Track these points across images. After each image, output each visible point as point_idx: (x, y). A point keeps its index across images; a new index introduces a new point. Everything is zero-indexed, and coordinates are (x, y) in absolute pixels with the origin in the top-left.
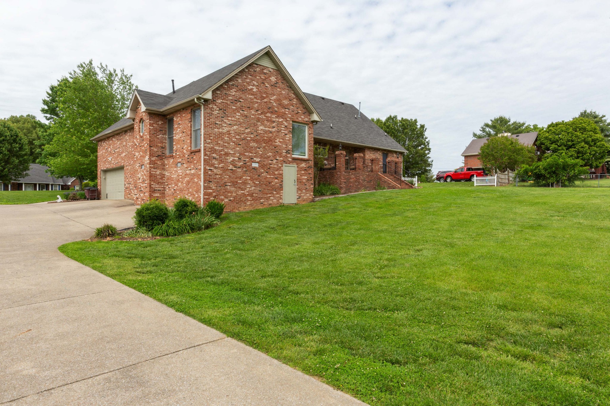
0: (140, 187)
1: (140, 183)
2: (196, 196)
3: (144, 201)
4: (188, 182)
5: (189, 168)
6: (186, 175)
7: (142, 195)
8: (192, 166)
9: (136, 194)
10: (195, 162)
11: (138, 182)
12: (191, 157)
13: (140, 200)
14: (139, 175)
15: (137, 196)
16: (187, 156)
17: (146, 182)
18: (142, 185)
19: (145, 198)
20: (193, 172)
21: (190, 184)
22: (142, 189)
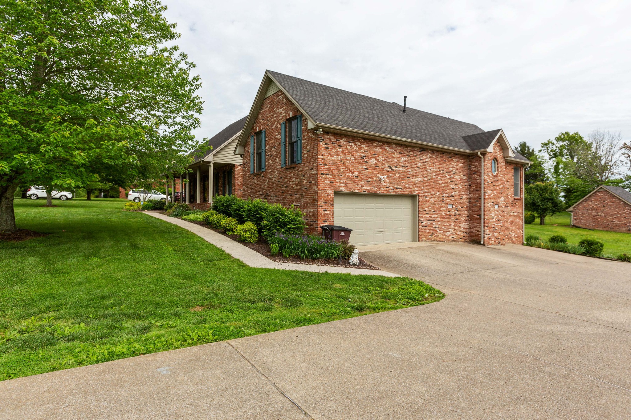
0: (493, 226)
1: (494, 222)
2: (518, 232)
3: (499, 240)
4: (512, 222)
5: (513, 211)
6: (510, 216)
7: (496, 234)
8: (515, 210)
9: (488, 233)
10: (517, 207)
11: (491, 221)
12: (514, 202)
13: (493, 239)
14: (493, 214)
15: (490, 236)
16: (511, 201)
17: (501, 222)
18: (496, 225)
19: (500, 237)
20: (515, 214)
21: (513, 224)
22: (497, 228)
